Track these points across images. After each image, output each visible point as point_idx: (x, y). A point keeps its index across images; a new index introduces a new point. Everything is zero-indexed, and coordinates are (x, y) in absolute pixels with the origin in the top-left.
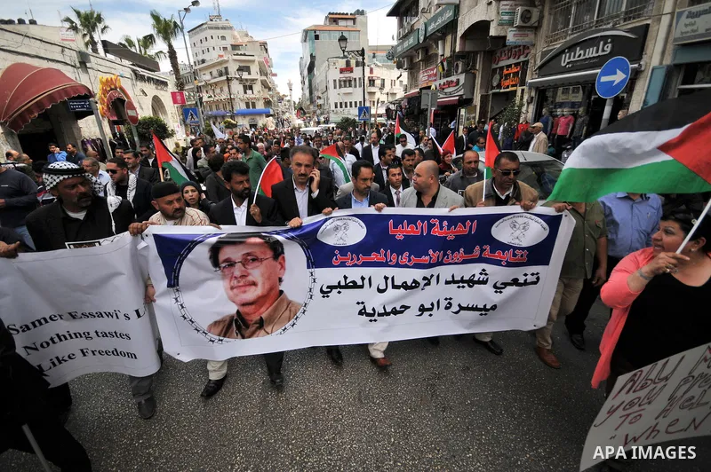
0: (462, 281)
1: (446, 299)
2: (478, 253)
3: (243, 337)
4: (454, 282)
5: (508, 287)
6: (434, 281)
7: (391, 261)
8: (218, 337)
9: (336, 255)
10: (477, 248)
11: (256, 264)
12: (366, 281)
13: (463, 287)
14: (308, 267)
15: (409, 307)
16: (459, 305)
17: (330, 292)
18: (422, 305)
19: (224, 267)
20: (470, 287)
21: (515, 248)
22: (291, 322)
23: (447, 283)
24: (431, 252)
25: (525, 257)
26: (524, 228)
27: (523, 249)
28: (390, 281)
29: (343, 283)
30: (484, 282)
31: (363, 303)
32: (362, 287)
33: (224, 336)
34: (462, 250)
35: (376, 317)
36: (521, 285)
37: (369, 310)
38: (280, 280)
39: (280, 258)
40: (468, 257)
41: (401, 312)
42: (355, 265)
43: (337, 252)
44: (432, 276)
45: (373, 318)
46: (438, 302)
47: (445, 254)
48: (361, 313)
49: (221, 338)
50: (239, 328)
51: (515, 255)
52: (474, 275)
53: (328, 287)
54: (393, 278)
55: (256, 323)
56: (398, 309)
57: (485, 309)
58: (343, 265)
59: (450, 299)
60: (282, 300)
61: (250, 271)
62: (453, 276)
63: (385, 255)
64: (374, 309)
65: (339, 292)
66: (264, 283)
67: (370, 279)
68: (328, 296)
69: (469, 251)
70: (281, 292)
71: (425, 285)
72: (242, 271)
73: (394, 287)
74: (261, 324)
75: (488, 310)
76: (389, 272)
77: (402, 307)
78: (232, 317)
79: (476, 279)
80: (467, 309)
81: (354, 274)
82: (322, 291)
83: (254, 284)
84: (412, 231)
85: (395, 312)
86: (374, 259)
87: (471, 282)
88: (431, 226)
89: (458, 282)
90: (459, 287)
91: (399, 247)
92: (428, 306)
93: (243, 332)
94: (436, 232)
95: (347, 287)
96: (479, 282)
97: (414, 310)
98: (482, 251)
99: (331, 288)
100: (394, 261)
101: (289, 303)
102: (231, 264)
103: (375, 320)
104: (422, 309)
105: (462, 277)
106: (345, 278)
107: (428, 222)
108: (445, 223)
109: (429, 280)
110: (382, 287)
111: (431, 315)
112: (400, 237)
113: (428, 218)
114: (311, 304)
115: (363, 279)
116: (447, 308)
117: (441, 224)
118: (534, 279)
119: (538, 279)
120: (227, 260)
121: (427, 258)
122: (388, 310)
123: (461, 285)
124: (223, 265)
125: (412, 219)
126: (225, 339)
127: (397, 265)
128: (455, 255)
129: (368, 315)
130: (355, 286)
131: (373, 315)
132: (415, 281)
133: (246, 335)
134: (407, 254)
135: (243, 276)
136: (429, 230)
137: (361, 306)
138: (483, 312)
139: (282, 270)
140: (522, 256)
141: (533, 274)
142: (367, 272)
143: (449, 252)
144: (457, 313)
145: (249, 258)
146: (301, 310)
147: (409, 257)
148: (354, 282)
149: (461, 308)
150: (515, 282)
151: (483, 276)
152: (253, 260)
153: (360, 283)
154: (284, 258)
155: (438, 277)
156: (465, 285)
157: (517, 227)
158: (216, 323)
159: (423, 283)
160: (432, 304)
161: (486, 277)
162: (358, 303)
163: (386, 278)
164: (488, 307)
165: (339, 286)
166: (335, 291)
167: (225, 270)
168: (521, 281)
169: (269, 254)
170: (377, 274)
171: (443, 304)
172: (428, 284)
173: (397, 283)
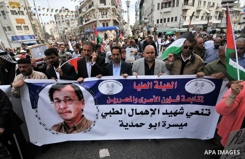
0: (171, 113)
1: (163, 122)
2: (179, 99)
3: (67, 133)
4: (167, 113)
5: (193, 115)
6: (156, 112)
7: (135, 101)
8: (56, 132)
9: (109, 99)
10: (178, 96)
11: (71, 102)
12: (123, 111)
13: (172, 116)
14: (96, 104)
15: (144, 124)
16: (169, 125)
17: (106, 116)
18: (151, 124)
19: (56, 102)
20: (175, 116)
21: (197, 95)
22: (88, 129)
23: (163, 114)
24: (154, 96)
25: (202, 99)
26: (202, 86)
27: (201, 95)
28: (134, 111)
29: (112, 112)
30: (182, 113)
31: (122, 121)
32: (121, 113)
33: (59, 132)
34: (170, 97)
35: (128, 127)
36: (200, 114)
37: (125, 124)
38: (82, 110)
39: (82, 100)
40: (174, 101)
41: (141, 126)
42: (118, 104)
43: (109, 97)
44: (155, 109)
45: (127, 128)
46: (159, 123)
47: (161, 99)
48: (121, 126)
49: (58, 133)
50: (65, 129)
51: (197, 98)
52: (177, 110)
53: (105, 114)
54: (136, 110)
55: (72, 127)
56: (139, 124)
57: (181, 125)
58: (112, 103)
59: (165, 122)
60: (84, 119)
61: (68, 105)
62: (166, 111)
63: (132, 99)
64: (127, 124)
65: (110, 116)
66: (75, 112)
67: (125, 110)
68: (105, 118)
69: (174, 97)
70: (83, 116)
71: (152, 114)
72: (64, 105)
73: (137, 114)
74: (75, 129)
75: (183, 126)
76: (134, 107)
77: (141, 124)
78: (62, 124)
79: (178, 112)
80: (173, 126)
81: (117, 107)
82: (102, 115)
83: (70, 112)
84: (145, 87)
85: (137, 126)
86: (127, 100)
87: (175, 114)
88: (154, 84)
89: (169, 114)
90: (169, 116)
91: (139, 95)
92: (154, 124)
93: (67, 131)
94: (157, 87)
95: (114, 113)
96: (179, 113)
97: (147, 126)
98: (181, 98)
99: (107, 114)
100: (136, 102)
101: (87, 121)
102: (59, 101)
103: (128, 129)
104: (151, 126)
105: (171, 112)
106: (113, 109)
107: (153, 83)
108: (161, 82)
109: (154, 112)
110: (131, 114)
111: (155, 129)
112: (139, 90)
113: (153, 80)
114: (97, 121)
115: (121, 110)
116: (163, 126)
117: (159, 83)
118: (207, 112)
119: (210, 113)
120: (57, 99)
121: (152, 99)
122: (134, 124)
123: (170, 115)
124: (55, 101)
125: (145, 81)
126: (59, 133)
127: (138, 103)
128: (167, 99)
129: (124, 126)
130: (118, 113)
131: (126, 126)
132: (146, 111)
133: (69, 132)
134: (142, 98)
135: (65, 108)
136: (153, 87)
137: (121, 123)
138: (181, 127)
139: (83, 105)
140: (200, 99)
141: (206, 110)
142: (123, 107)
143: (164, 98)
144: (168, 128)
145: (67, 98)
146: (93, 124)
147: (144, 99)
148: (117, 111)
149: (170, 126)
150: (197, 113)
151: (182, 110)
152: (69, 100)
153: (120, 112)
154: (83, 100)
155: (159, 110)
156: (173, 115)
157: (198, 85)
158: (55, 126)
159: (151, 112)
160: (156, 124)
161: (183, 111)
162: (119, 121)
163: (133, 110)
164: (183, 124)
165: (110, 113)
166: (108, 115)
167: (56, 104)
168: (200, 112)
169: (76, 98)
170: (128, 108)
171: (162, 124)
172: (154, 113)
173: (138, 112)
